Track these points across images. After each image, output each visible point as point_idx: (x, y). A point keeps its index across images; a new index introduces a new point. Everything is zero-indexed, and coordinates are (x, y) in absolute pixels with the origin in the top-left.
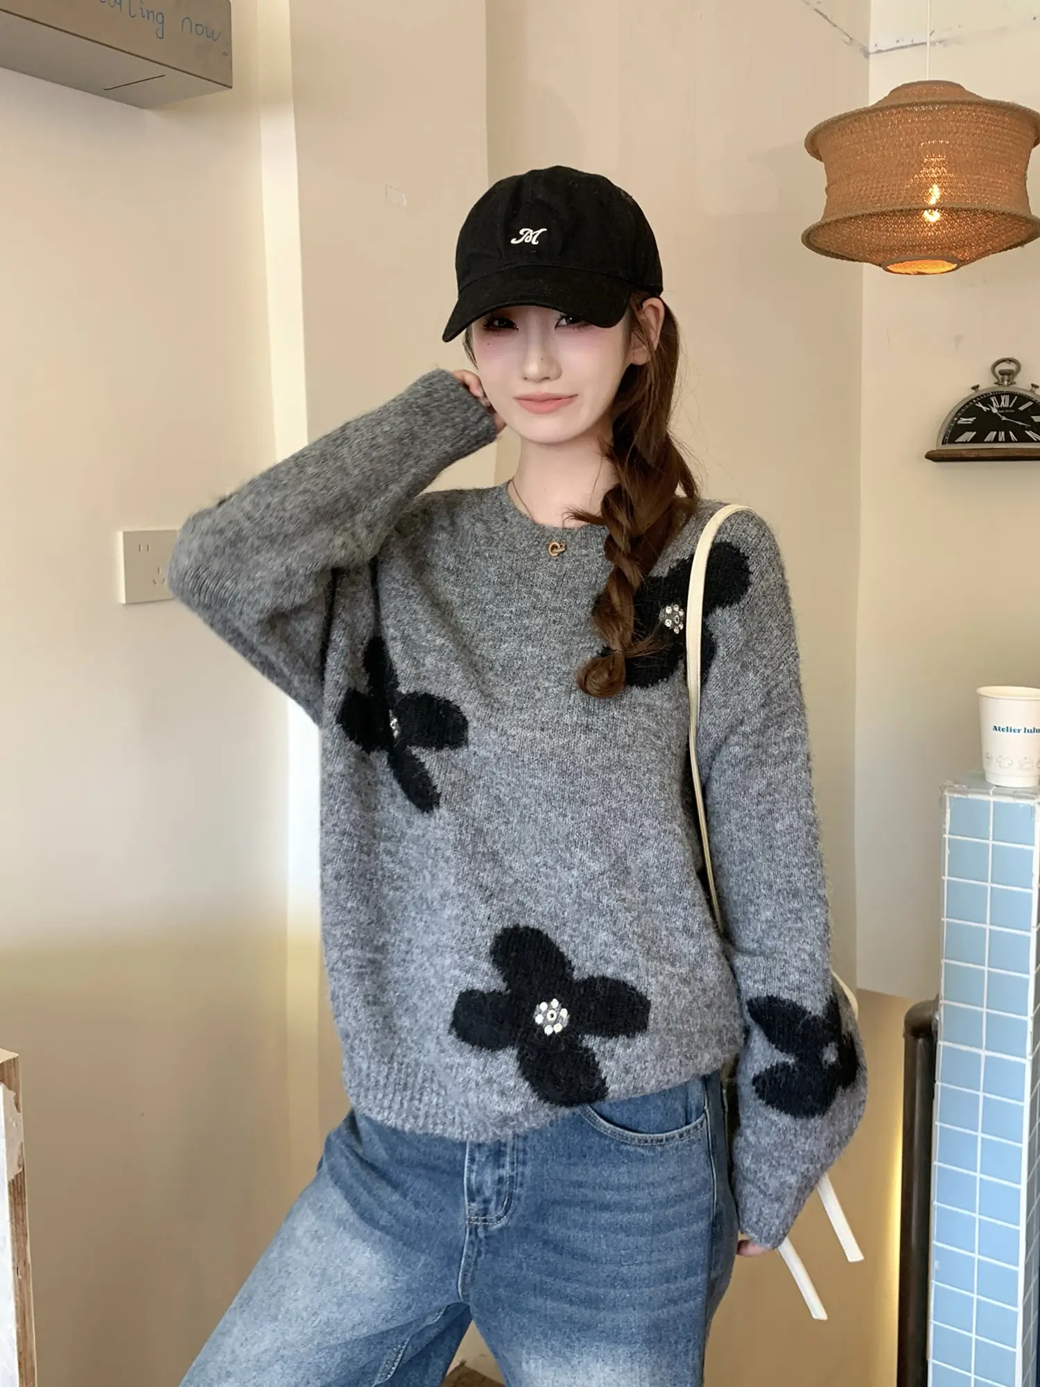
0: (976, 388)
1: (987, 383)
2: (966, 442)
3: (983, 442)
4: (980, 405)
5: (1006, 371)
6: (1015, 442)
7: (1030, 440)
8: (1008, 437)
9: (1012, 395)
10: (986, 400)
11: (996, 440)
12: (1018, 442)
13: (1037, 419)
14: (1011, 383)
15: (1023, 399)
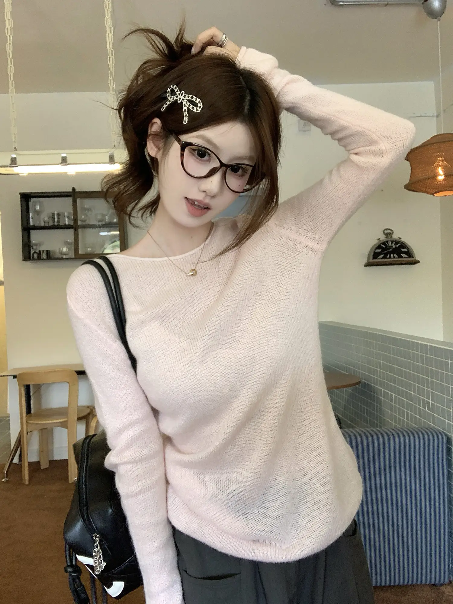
0: (379, 239)
1: (383, 238)
2: (380, 259)
3: (386, 258)
4: (382, 245)
5: (388, 233)
6: (396, 258)
7: (402, 257)
8: (394, 256)
9: (392, 242)
10: (384, 243)
11: (390, 257)
12: (398, 258)
13: (402, 250)
14: (392, 237)
15: (397, 243)
